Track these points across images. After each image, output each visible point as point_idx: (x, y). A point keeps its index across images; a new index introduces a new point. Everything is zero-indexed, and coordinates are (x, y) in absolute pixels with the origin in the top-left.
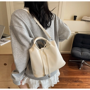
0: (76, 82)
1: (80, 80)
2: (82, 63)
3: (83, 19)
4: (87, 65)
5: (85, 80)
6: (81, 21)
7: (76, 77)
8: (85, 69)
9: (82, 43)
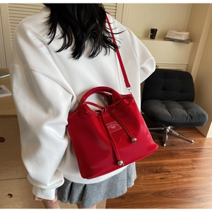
0: (157, 172)
1: (166, 168)
2: (168, 134)
3: (167, 36)
4: (178, 137)
5: (175, 168)
6: (164, 40)
7: (156, 162)
8: (173, 145)
9: (164, 89)
